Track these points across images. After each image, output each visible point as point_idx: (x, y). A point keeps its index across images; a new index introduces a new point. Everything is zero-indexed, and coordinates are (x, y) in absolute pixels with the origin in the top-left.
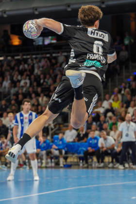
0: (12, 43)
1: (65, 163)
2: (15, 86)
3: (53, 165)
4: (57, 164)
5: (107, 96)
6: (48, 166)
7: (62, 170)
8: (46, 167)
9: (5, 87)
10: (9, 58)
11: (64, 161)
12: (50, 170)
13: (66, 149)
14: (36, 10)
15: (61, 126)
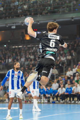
0: (26, 39)
1: (53, 101)
2: (28, 61)
3: (47, 102)
4: (49, 101)
5: (75, 66)
6: (44, 102)
7: (51, 104)
8: (43, 103)
9: (22, 61)
10: (25, 46)
11: (52, 99)
12: (45, 104)
13: (53, 93)
14: (38, 22)
15: (51, 81)
